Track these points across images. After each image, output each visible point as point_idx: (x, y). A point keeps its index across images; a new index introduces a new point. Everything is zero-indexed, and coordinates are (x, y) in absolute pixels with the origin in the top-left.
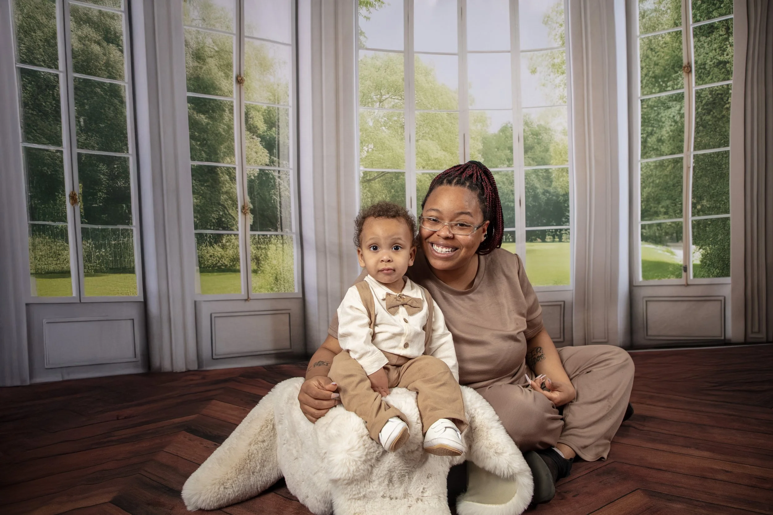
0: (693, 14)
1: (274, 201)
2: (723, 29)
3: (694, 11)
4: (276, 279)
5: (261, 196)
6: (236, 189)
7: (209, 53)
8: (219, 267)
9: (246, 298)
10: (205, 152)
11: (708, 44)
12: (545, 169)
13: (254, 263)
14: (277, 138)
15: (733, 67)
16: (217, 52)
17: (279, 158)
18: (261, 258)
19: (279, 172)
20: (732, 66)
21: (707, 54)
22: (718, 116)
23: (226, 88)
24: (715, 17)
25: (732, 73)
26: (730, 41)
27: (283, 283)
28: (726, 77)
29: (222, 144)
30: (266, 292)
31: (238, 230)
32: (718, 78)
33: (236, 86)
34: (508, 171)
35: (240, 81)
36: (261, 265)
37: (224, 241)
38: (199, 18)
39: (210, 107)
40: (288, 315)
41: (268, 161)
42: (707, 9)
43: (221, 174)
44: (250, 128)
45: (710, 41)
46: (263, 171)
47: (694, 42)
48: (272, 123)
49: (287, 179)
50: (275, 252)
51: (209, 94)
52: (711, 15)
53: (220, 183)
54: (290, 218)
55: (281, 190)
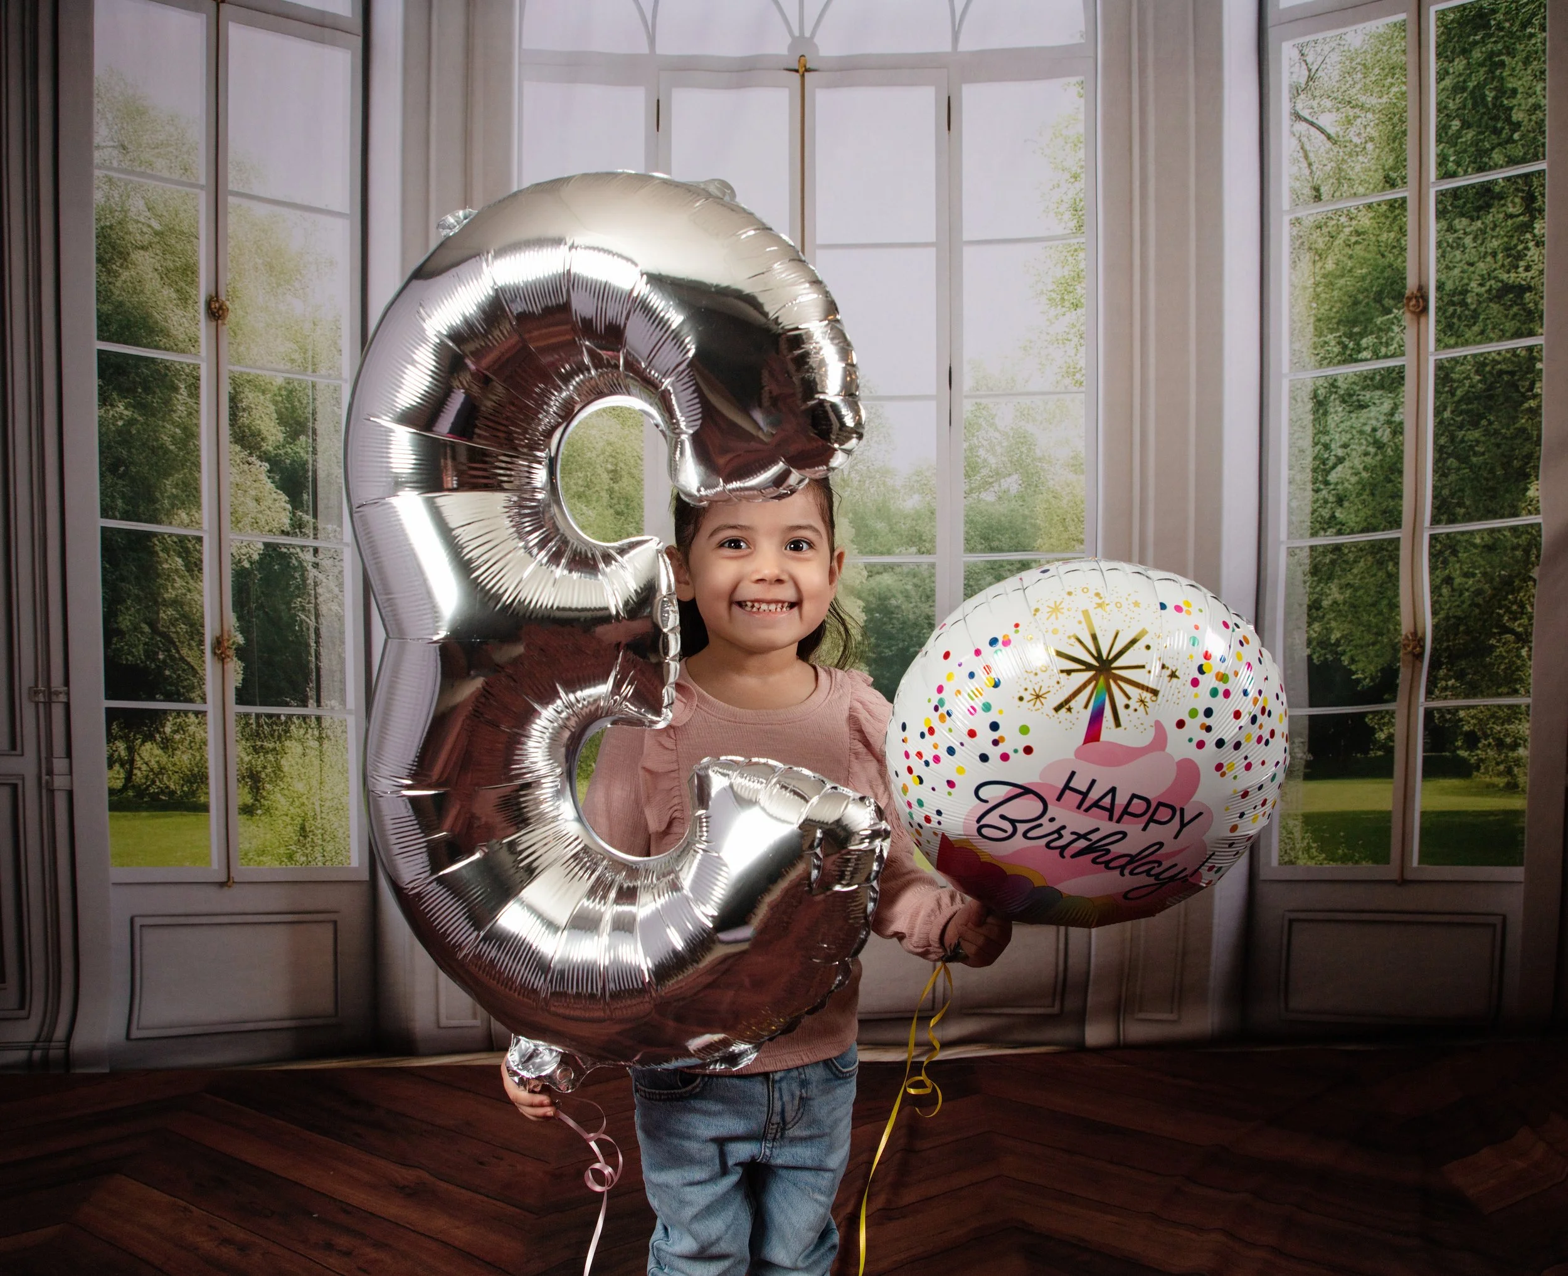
0: (1438, 156)
1: (300, 626)
2: (1517, 200)
3: (1441, 147)
4: (303, 831)
5: (266, 613)
6: (200, 593)
7: (138, 237)
8: (155, 797)
9: (224, 879)
10: (123, 497)
11: (1475, 239)
12: (1020, 561)
13: (247, 789)
14: (311, 462)
15: (1545, 301)
16: (157, 233)
17: (315, 516)
18: (263, 775)
19: (316, 551)
20: (1542, 298)
21: (1472, 264)
22: (1503, 431)
23: (182, 329)
24: (1496, 167)
25: (1541, 317)
26: (1536, 231)
27: (320, 842)
28: (1523, 327)
29: (167, 475)
30: (276, 865)
31: (204, 700)
32: (1501, 330)
33: (207, 326)
34: (918, 565)
35: (216, 311)
36: (264, 794)
37: (168, 730)
38: (112, 144)
39: (137, 379)
40: (331, 927)
41: (287, 521)
42: (1476, 143)
43: (161, 554)
44: (244, 436)
45: (1480, 229)
46: (275, 549)
47: (1438, 232)
48: (298, 423)
49: (336, 571)
50: (301, 761)
51: (137, 344)
52: (1485, 160)
53: (159, 576)
54: (343, 671)
55: (320, 599)
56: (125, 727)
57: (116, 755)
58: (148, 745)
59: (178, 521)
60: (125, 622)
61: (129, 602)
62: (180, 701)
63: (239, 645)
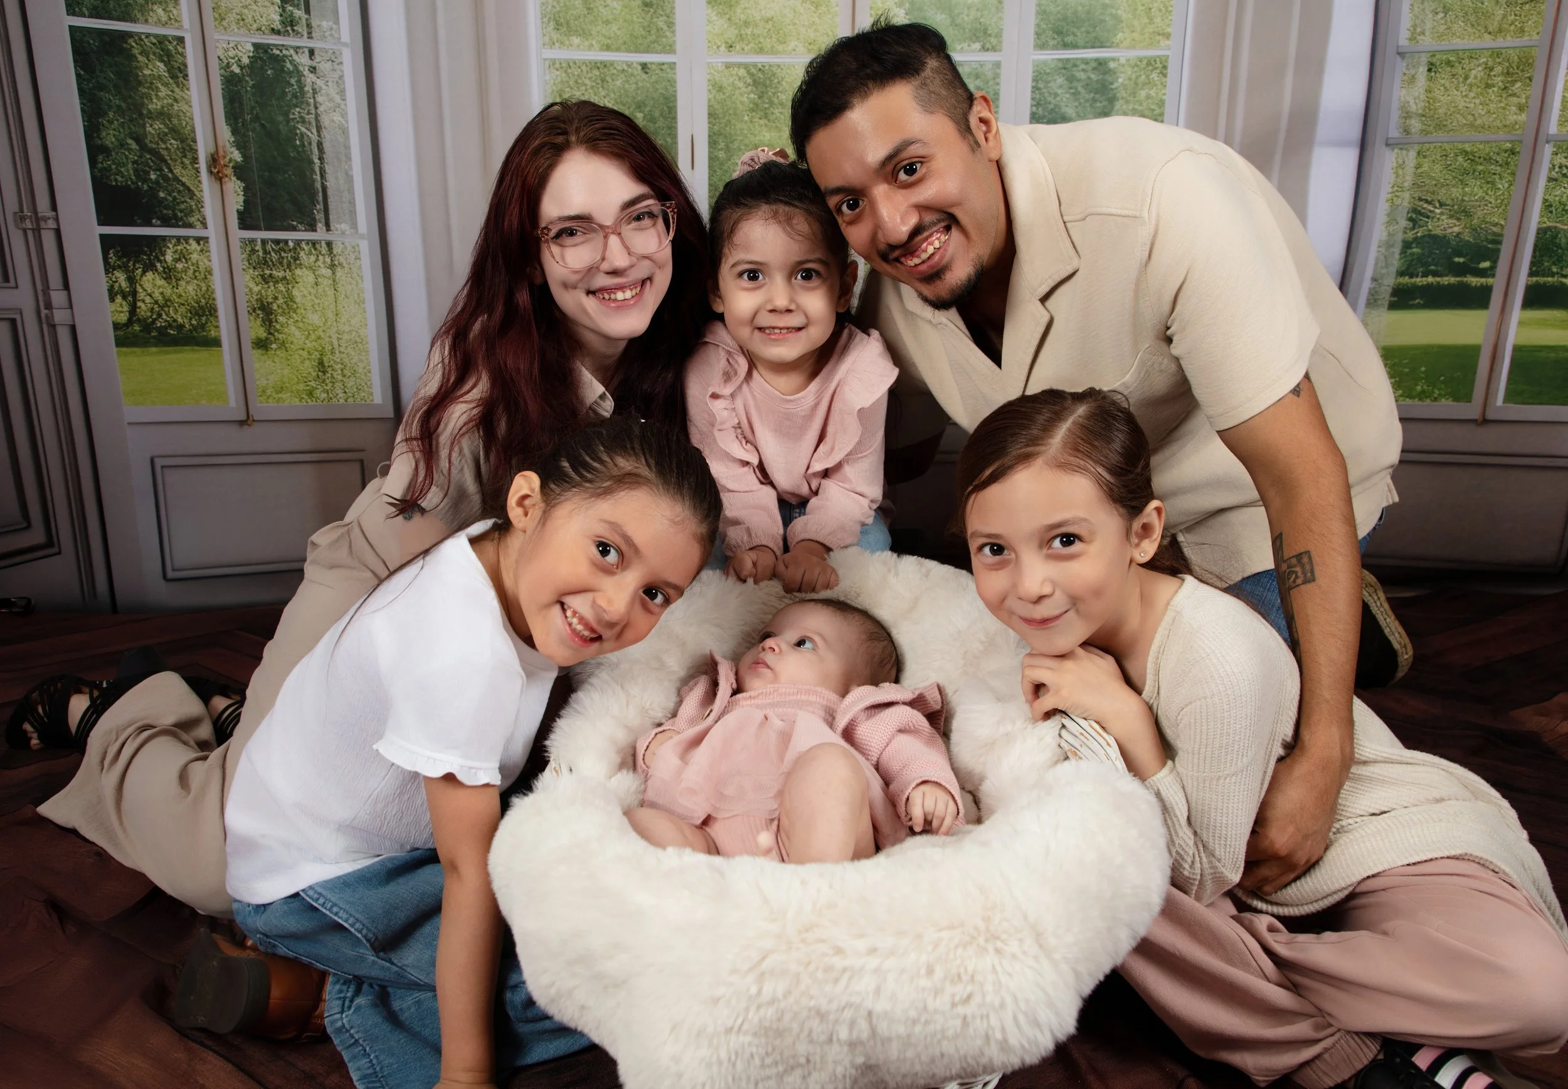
56: (124, 256)
57: (116, 286)
58: (150, 275)
59: (155, 19)
60: (109, 138)
61: (111, 114)
62: (179, 226)
63: (236, 162)
